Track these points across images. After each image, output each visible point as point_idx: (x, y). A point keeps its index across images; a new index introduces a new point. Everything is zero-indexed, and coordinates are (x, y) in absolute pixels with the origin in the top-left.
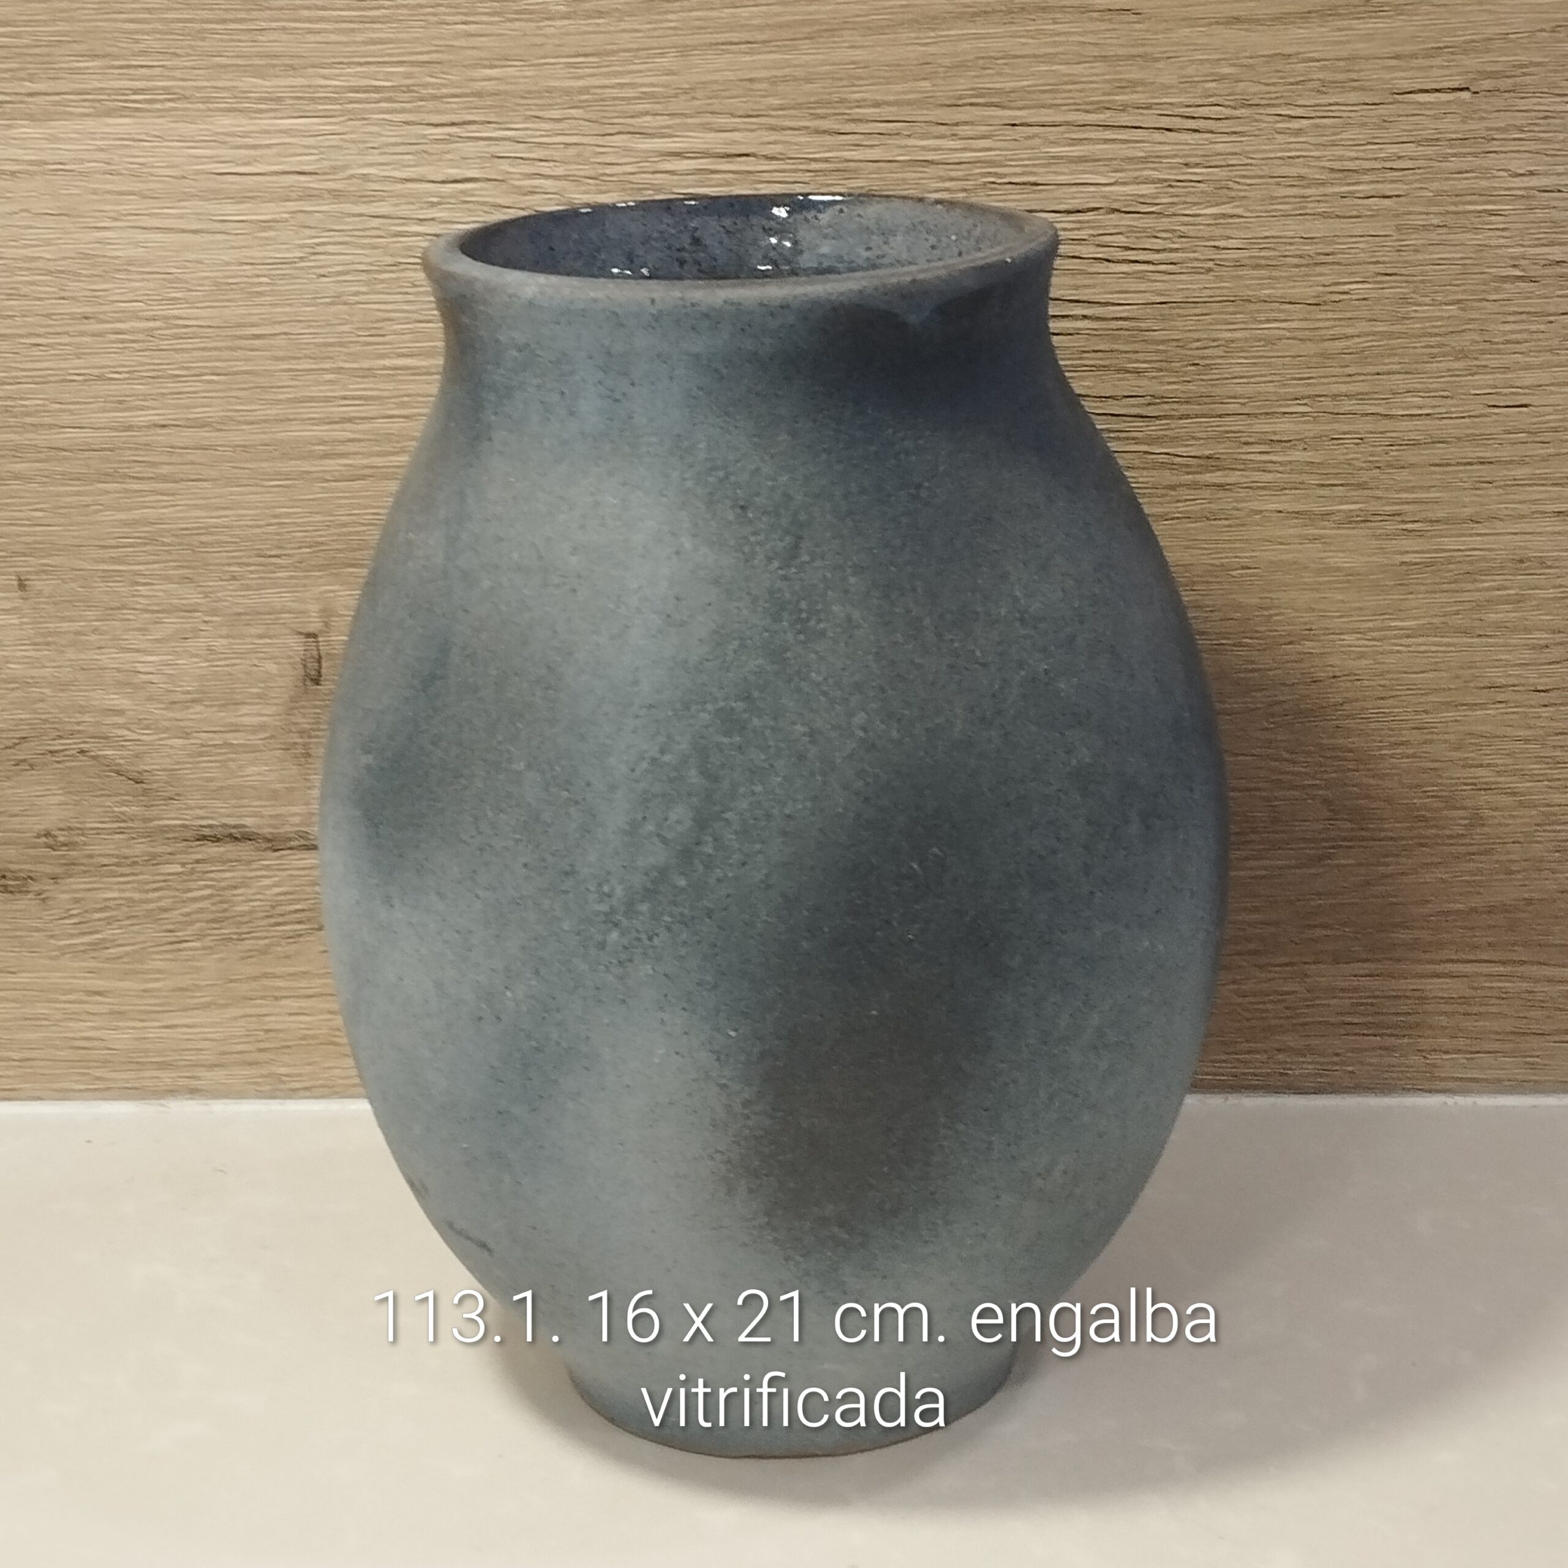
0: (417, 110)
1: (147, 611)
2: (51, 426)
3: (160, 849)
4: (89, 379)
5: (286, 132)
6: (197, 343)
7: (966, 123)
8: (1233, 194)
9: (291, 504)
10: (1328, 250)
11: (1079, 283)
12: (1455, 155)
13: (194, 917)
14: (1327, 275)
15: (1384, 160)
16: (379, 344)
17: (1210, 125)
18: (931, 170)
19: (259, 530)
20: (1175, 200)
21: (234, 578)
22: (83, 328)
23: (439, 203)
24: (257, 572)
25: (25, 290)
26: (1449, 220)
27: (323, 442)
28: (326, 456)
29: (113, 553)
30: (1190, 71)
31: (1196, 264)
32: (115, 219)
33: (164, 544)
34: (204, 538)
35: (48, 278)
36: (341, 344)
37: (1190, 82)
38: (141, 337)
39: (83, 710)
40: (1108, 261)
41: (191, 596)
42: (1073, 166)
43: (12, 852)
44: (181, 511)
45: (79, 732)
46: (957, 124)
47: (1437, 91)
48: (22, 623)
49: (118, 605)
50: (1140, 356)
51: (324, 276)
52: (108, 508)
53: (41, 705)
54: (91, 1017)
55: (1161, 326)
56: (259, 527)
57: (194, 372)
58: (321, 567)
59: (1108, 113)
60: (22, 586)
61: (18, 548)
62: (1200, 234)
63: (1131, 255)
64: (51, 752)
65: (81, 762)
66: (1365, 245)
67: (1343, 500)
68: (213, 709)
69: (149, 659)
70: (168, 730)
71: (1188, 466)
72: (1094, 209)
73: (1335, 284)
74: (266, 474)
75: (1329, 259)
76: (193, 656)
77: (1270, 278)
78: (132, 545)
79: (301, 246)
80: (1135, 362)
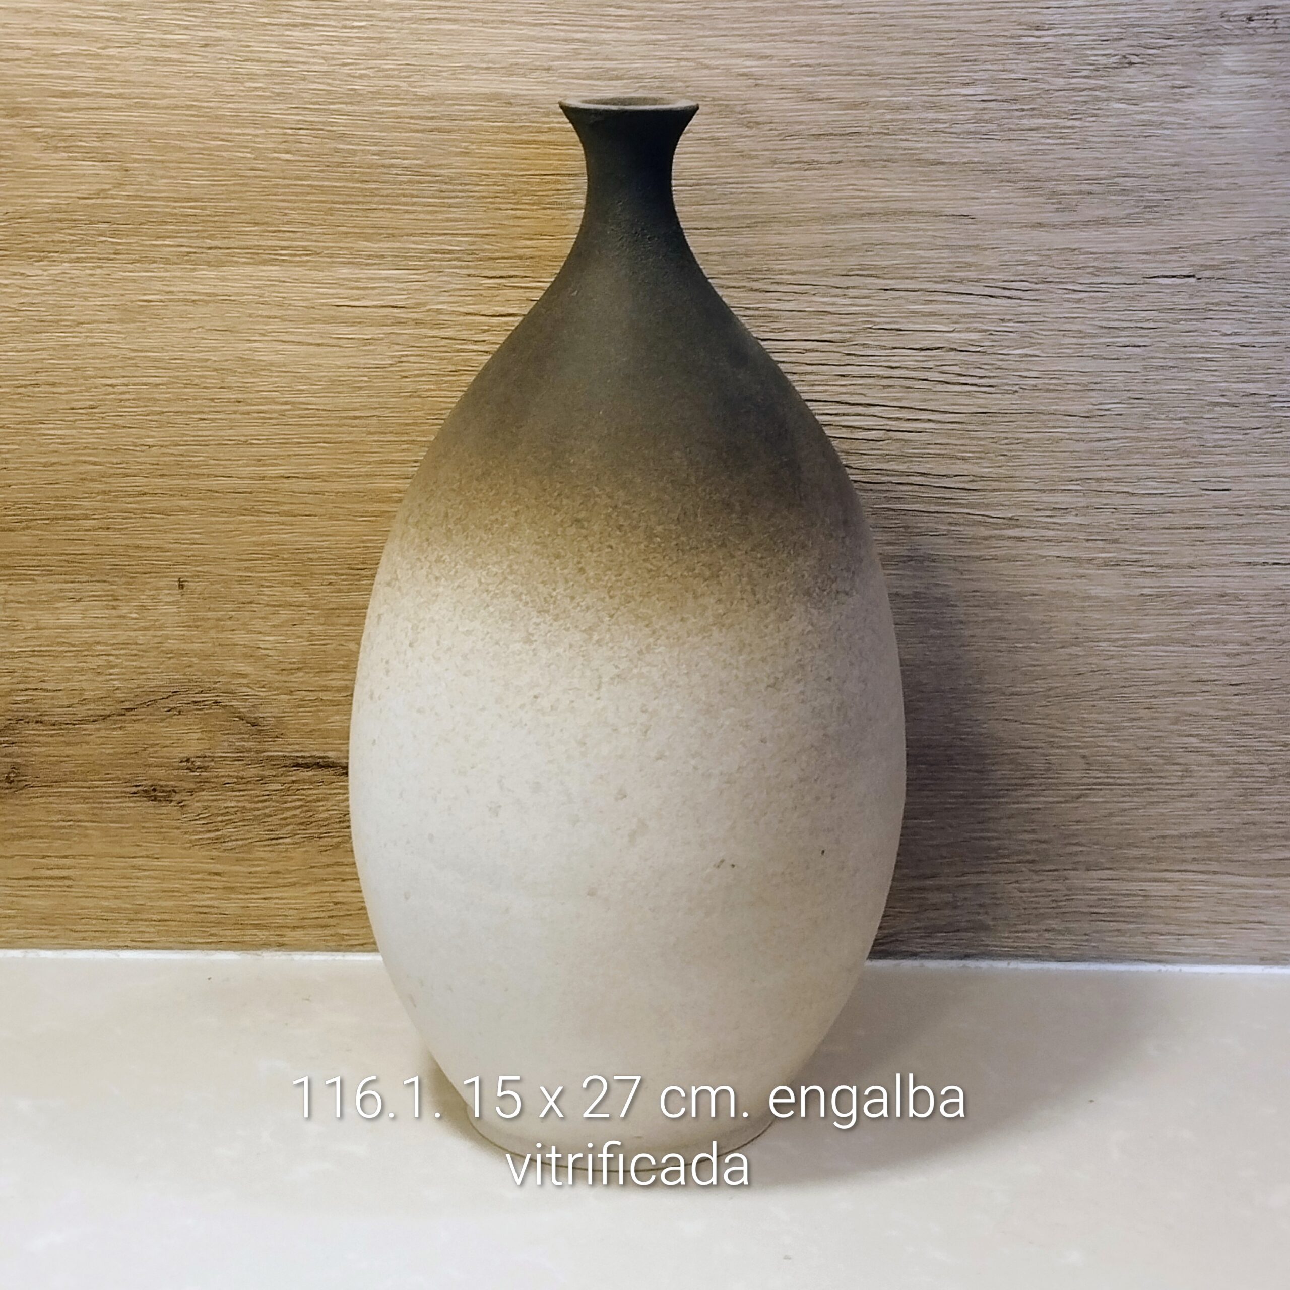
0: (475, 267)
1: (268, 605)
2: (209, 476)
3: (266, 773)
4: (238, 444)
5: (386, 279)
6: (316, 421)
7: (853, 287)
8: (1033, 341)
9: (373, 533)
10: (1099, 380)
12: (1185, 320)
13: (289, 821)
14: (1096, 398)
15: (1136, 321)
17: (1019, 294)
18: (829, 318)
19: (349, 551)
20: (994, 343)
21: (330, 584)
22: (237, 408)
23: (488, 330)
24: (348, 580)
25: (196, 381)
26: (1179, 363)
29: (247, 564)
30: (1006, 258)
31: (1007, 387)
32: (263, 335)
33: (284, 559)
34: (311, 556)
35: (214, 373)
36: (416, 424)
37: (1005, 265)
38: (276, 415)
39: (219, 673)
40: (948, 383)
41: (300, 595)
42: (924, 319)
43: (162, 772)
44: (296, 536)
45: (214, 689)
46: (847, 288)
47: (1173, 277)
48: (180, 612)
49: (248, 600)
50: (968, 448)
51: (406, 377)
52: (245, 533)
53: (189, 669)
54: (212, 891)
55: (983, 428)
56: (351, 549)
57: (311, 441)
59: (951, 284)
60: (181, 586)
61: (180, 559)
62: (1011, 367)
63: (963, 380)
64: (196, 702)
65: (215, 709)
66: (1122, 378)
67: (1103, 550)
68: (311, 675)
69: (267, 638)
70: (278, 688)
71: (997, 524)
72: (939, 348)
73: (1101, 404)
74: (357, 512)
75: (1097, 387)
76: (299, 637)
77: (1058, 398)
78: (261, 559)
79: (393, 357)
80: (963, 452)
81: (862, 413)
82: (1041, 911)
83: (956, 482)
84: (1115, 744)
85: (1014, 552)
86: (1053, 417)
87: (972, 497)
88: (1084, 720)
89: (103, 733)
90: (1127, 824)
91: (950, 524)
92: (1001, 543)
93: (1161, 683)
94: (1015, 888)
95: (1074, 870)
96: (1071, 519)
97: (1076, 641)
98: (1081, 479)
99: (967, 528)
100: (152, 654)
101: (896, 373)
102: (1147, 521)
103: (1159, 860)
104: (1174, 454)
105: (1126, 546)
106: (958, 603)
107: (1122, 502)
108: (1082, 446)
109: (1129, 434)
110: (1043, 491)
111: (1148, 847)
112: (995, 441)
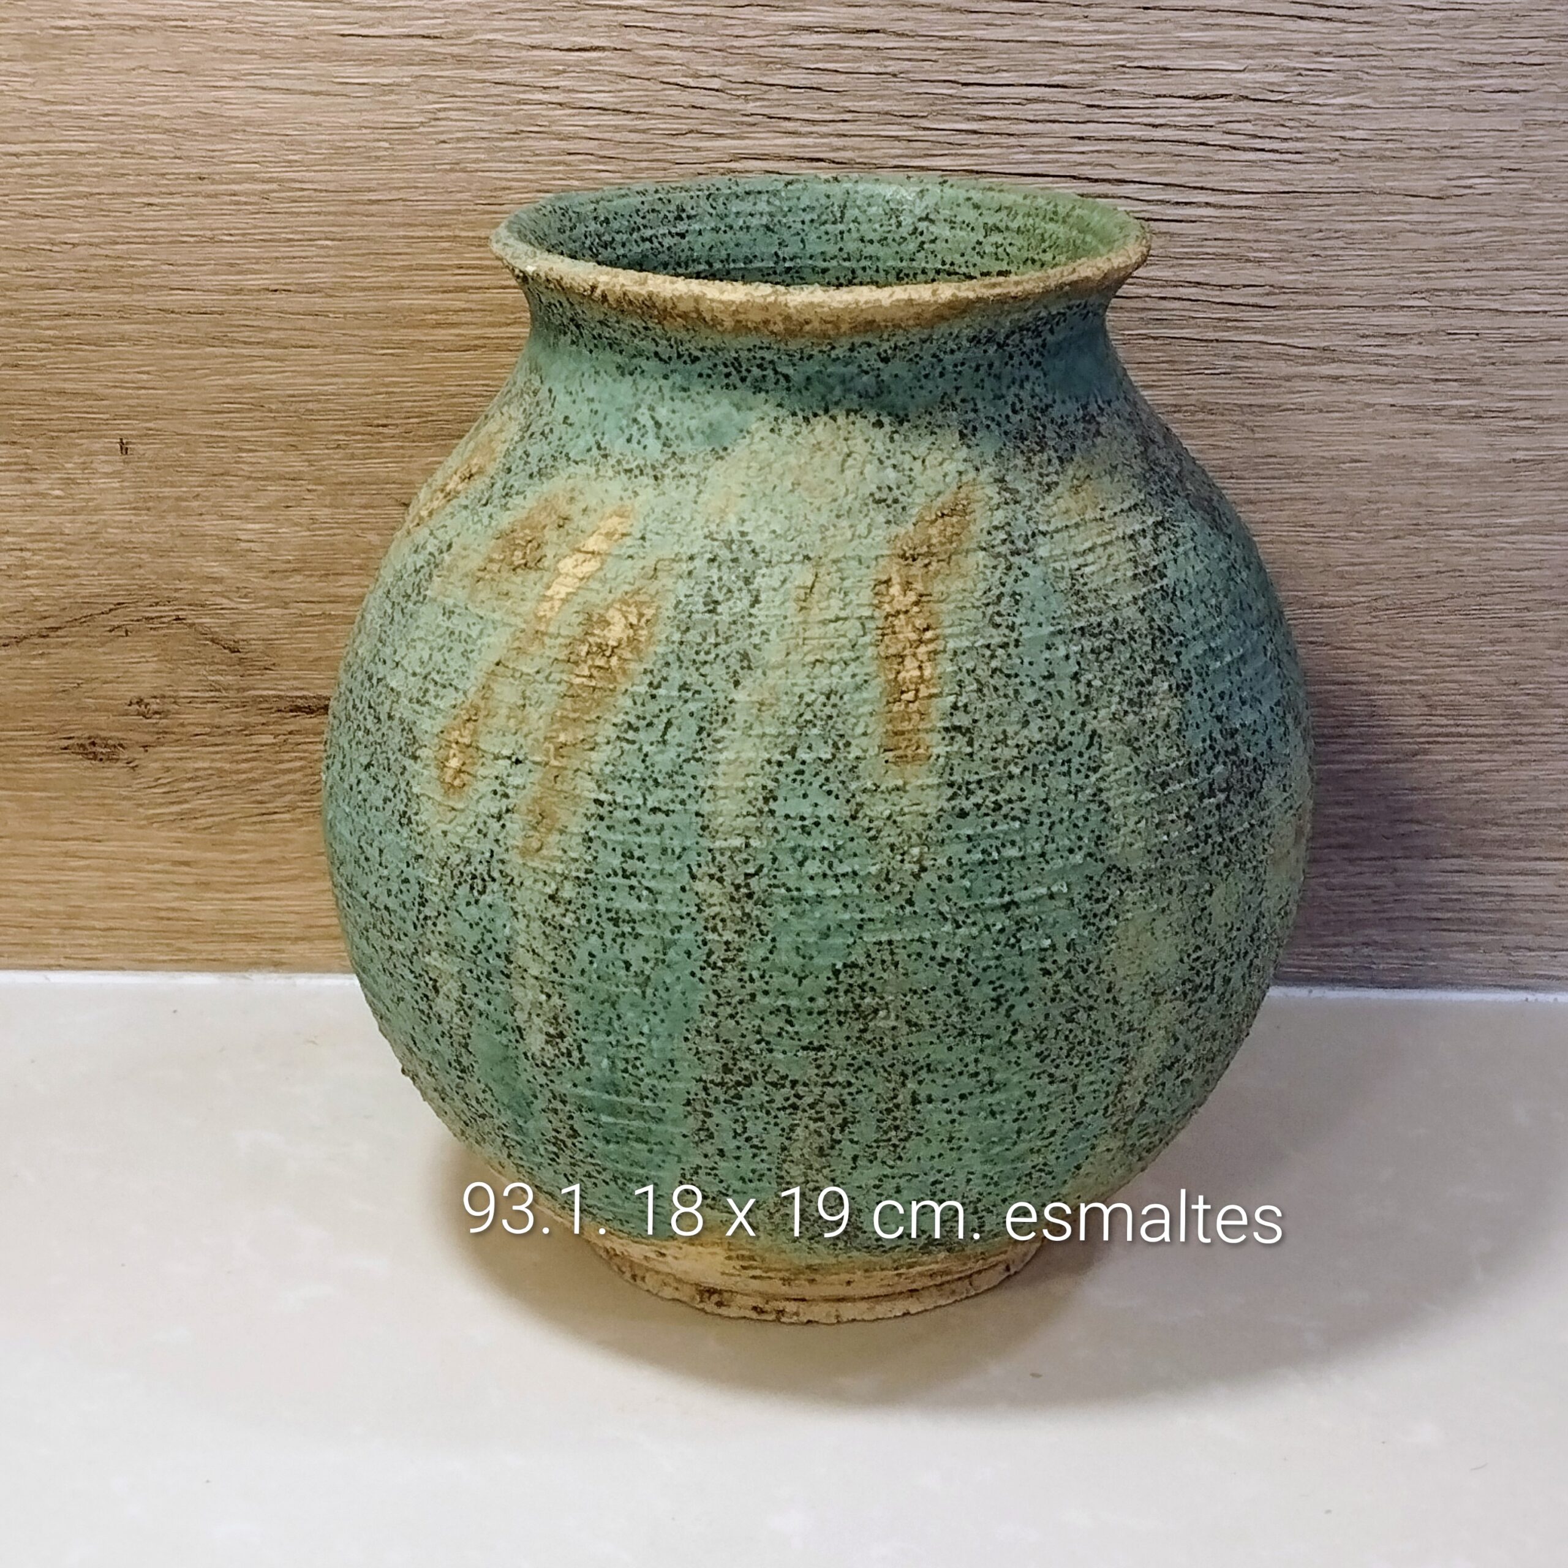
1: (249, 478)
2: (160, 288)
3: (252, 720)
4: (201, 241)
6: (312, 207)
8: (1362, 84)
9: (399, 373)
10: (1455, 143)
11: (1204, 169)
14: (1454, 168)
15: (1514, 54)
17: (1342, 14)
18: (1061, 52)
19: (364, 399)
20: (1305, 88)
21: (340, 447)
22: (199, 188)
23: (564, 71)
24: (362, 441)
25: (139, 148)
27: (436, 312)
28: (438, 325)
29: (219, 418)
31: (1322, 154)
32: (235, 79)
33: (271, 411)
34: (310, 406)
35: (164, 136)
36: (458, 212)
38: (253, 199)
39: (181, 576)
40: (1235, 148)
41: (296, 463)
42: (1203, 51)
43: (102, 719)
44: (288, 378)
45: (176, 599)
48: (123, 488)
49: (222, 471)
50: (1261, 245)
51: (444, 142)
52: (214, 372)
53: (137, 571)
54: (178, 888)
55: (1286, 215)
56: (367, 395)
57: (307, 236)
58: (428, 438)
60: (124, 449)
61: (122, 410)
62: (1327, 124)
63: (1258, 143)
64: (147, 618)
65: (177, 629)
66: (1491, 140)
67: (1456, 395)
68: (313, 579)
69: (250, 526)
70: (266, 598)
71: (1304, 357)
72: (1222, 96)
73: (1460, 178)
74: (376, 342)
75: (1455, 152)
76: (296, 525)
77: (1395, 170)
78: (238, 411)
79: (422, 111)
80: (1256, 251)
81: (1110, 193)
82: (1357, 916)
83: (1246, 295)
84: (1470, 678)
85: (1327, 399)
86: (1389, 198)
87: (1269, 318)
88: (1423, 643)
89: (18, 663)
90: (1485, 793)
91: (1235, 357)
92: (1310, 386)
93: (1539, 588)
94: (1320, 885)
95: (1406, 858)
96: (1413, 349)
97: (1416, 529)
98: (1428, 291)
99: (1261, 363)
100: (86, 548)
101: (1158, 133)
102: (1525, 353)
103: (1529, 843)
105: (1491, 389)
106: (1246, 474)
107: (1487, 323)
108: (1431, 242)
109: (1501, 223)
110: (1374, 308)
111: (1513, 825)
112: (1303, 234)
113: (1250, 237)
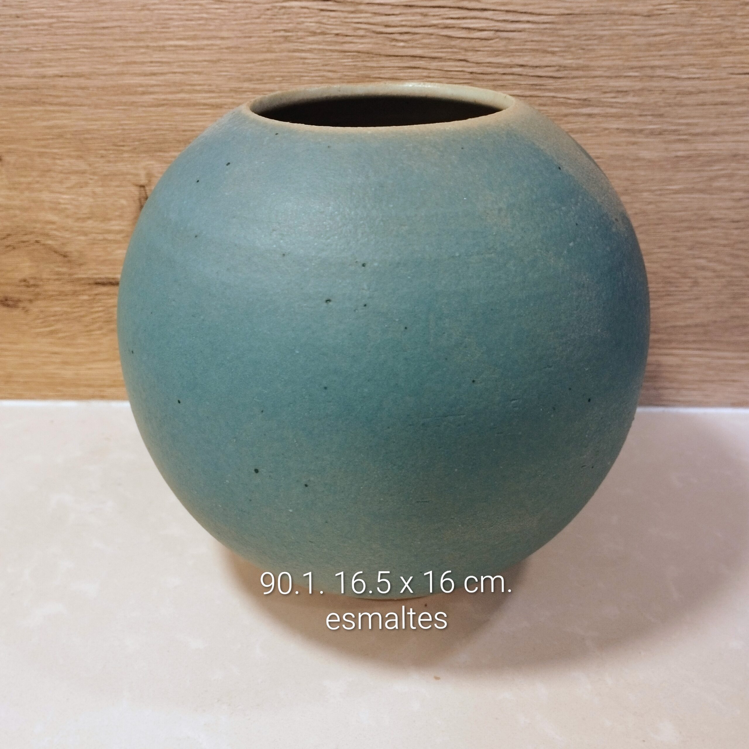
1: (61, 172)
2: (5, 76)
3: (78, 288)
4: (23, 51)
6: (75, 31)
13: (97, 320)
16: (166, 32)
19: (112, 133)
21: (103, 157)
24: (114, 154)
27: (141, 86)
28: (143, 93)
29: (43, 143)
33: (67, 139)
34: (86, 136)
36: (148, 33)
38: (46, 27)
39: (36, 221)
41: (82, 165)
43: (8, 289)
44: (74, 121)
45: (34, 232)
49: (47, 169)
50: (555, 44)
52: (38, 119)
53: (15, 219)
54: (53, 364)
57: (74, 47)
58: (145, 152)
64: (23, 242)
65: (37, 246)
67: (651, 123)
68: (98, 222)
69: (65, 197)
70: (77, 232)
71: (574, 104)
73: (660, 5)
74: (114, 102)
76: (87, 196)
78: (53, 139)
80: (553, 47)
81: (478, 16)
83: (546, 71)
85: (585, 126)
86: (622, 16)
87: (558, 84)
91: (540, 105)
92: (577, 119)
93: (684, 221)
96: (630, 99)
98: (639, 67)
99: (552, 108)
102: (687, 100)
104: (711, 45)
105: (668, 120)
107: (669, 85)
108: (642, 41)
109: (679, 29)
110: (611, 77)
112: (577, 37)
113: (549, 39)
